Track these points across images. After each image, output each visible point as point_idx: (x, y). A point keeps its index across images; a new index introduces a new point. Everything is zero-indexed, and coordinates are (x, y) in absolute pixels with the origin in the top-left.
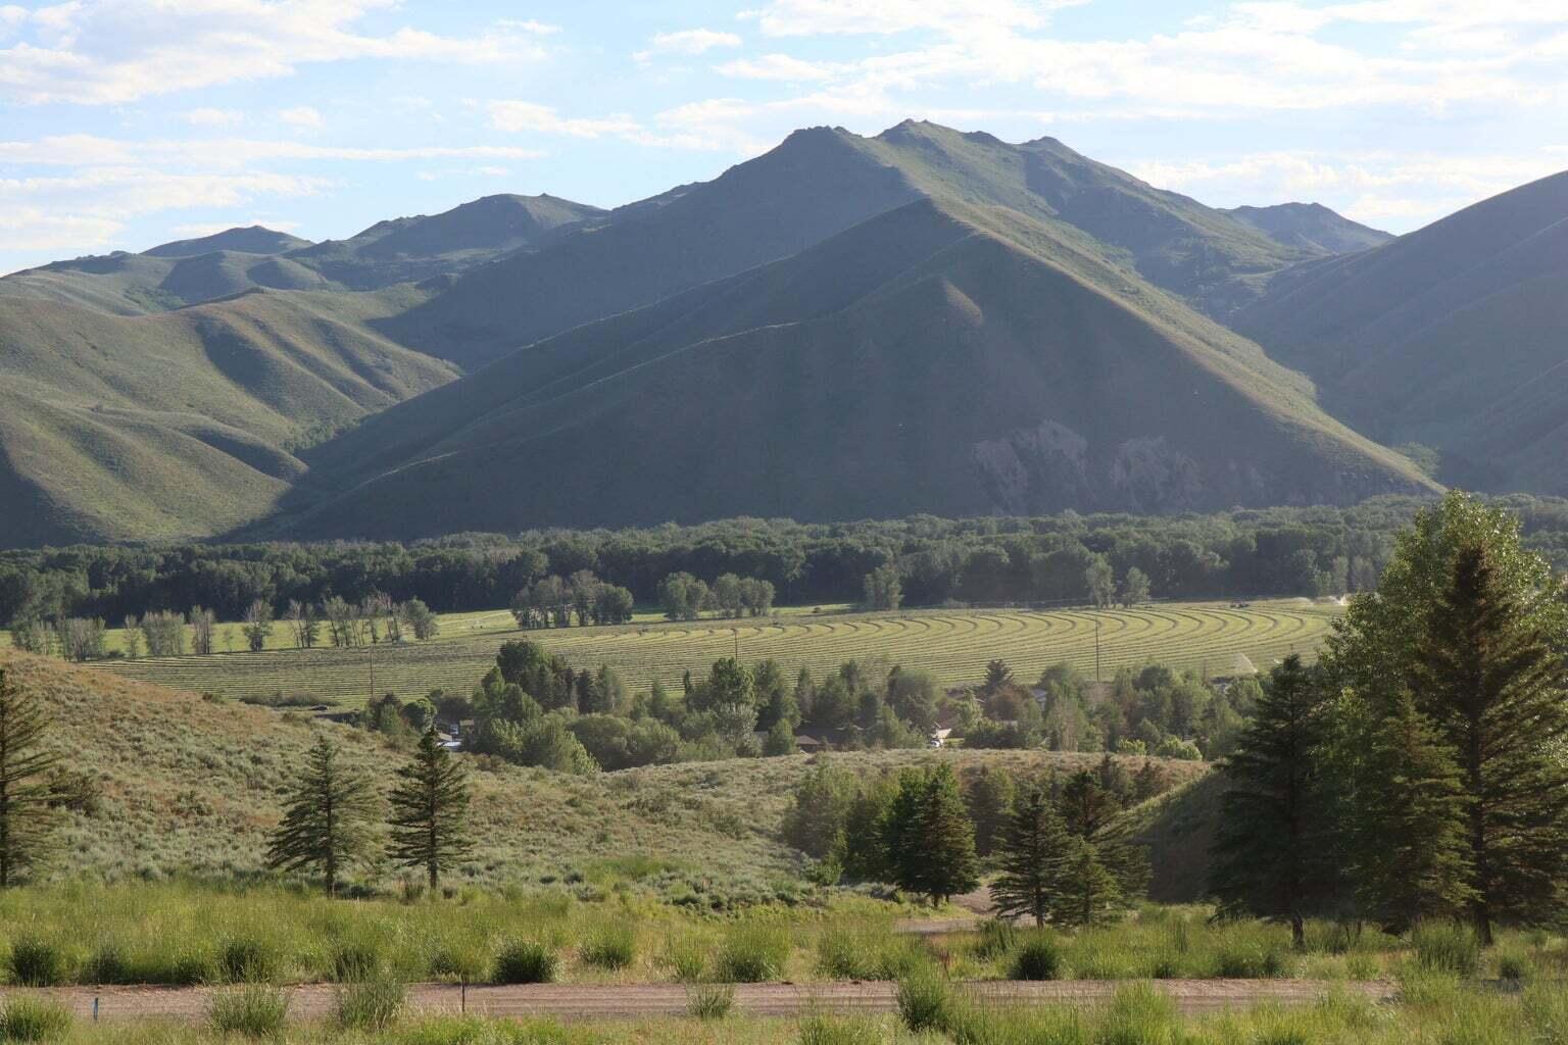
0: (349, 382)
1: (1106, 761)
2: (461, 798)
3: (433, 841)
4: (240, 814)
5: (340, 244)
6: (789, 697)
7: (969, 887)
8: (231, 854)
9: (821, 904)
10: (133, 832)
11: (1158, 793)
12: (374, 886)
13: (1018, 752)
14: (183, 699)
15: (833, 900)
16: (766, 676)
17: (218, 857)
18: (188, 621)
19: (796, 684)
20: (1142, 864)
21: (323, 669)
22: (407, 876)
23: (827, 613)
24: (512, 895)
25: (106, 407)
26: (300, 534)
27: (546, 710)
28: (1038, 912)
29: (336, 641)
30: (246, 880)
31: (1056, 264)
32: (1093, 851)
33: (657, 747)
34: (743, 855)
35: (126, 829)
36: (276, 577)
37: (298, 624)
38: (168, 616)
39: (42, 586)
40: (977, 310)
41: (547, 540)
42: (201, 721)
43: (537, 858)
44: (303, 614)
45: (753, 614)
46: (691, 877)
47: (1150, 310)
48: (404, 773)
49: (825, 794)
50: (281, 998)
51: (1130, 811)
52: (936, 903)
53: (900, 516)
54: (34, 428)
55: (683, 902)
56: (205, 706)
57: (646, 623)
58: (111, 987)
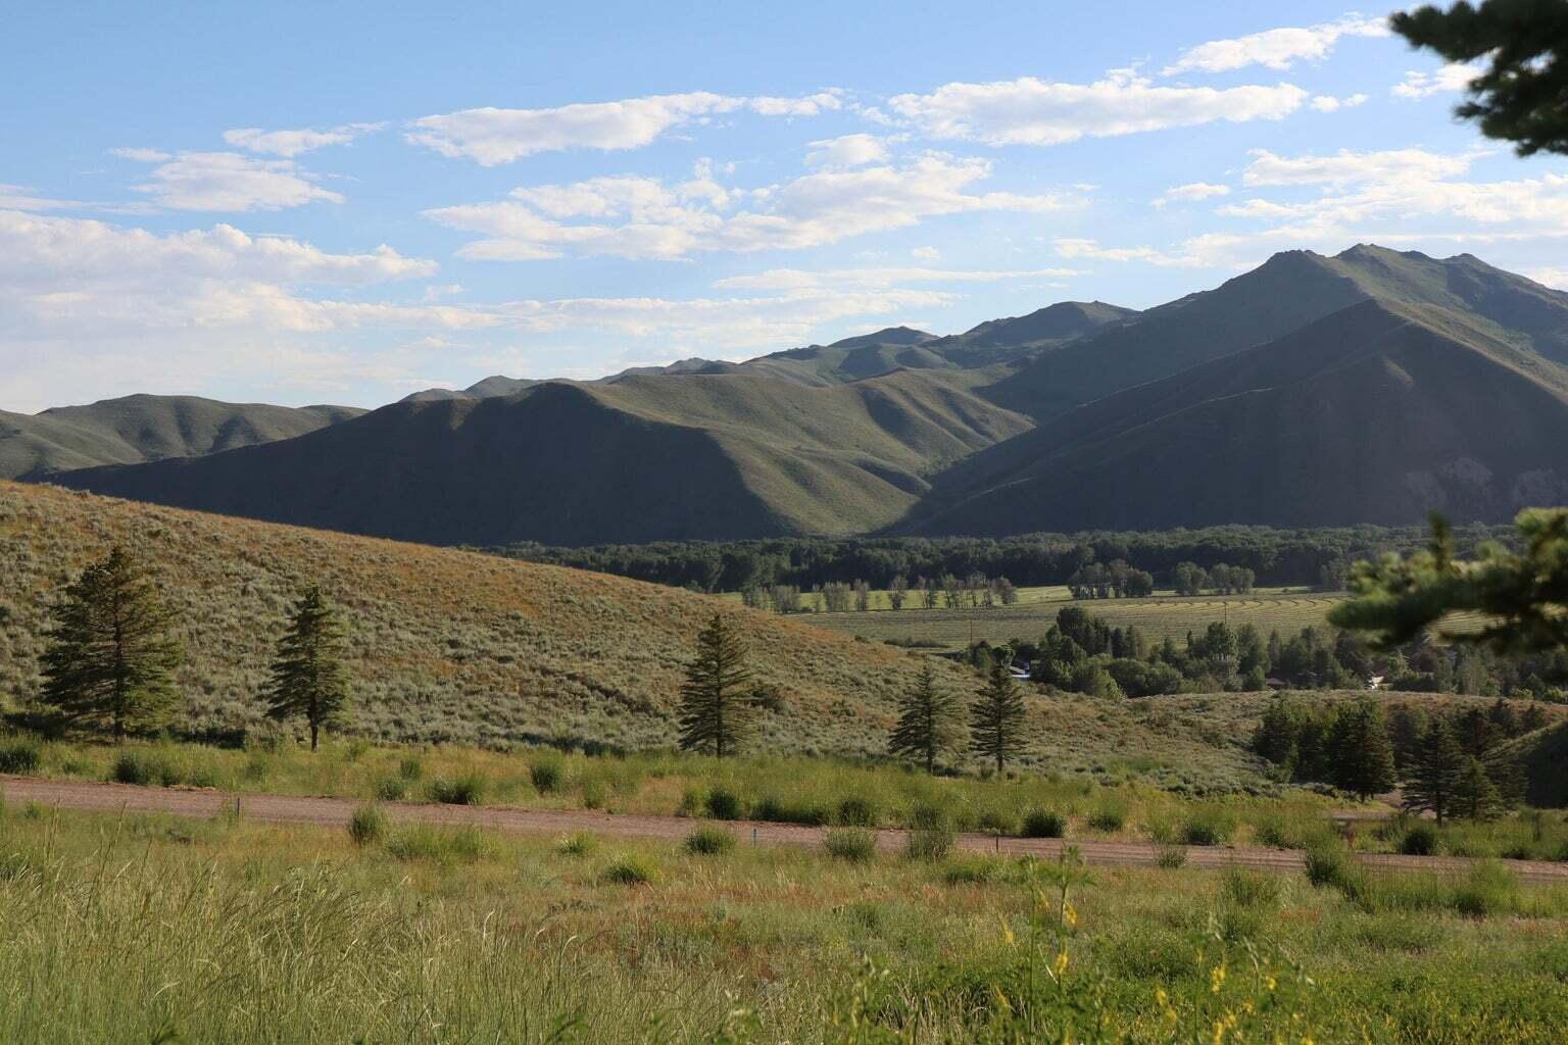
0: (960, 429)
1: (1500, 703)
2: (1020, 712)
3: (1000, 740)
4: (874, 716)
5: (957, 337)
6: (1263, 650)
7: (1388, 789)
8: (867, 743)
9: (1276, 796)
10: (804, 725)
11: (1541, 727)
12: (961, 768)
13: (1434, 695)
14: (841, 639)
15: (1285, 793)
16: (1246, 635)
17: (858, 744)
18: (852, 589)
19: (1268, 642)
20: (1521, 778)
21: (940, 623)
22: (983, 763)
23: (1294, 592)
24: (1054, 779)
25: (804, 447)
26: (924, 532)
27: (1090, 655)
28: (1438, 809)
29: (949, 604)
30: (875, 760)
31: (1470, 344)
32: (1481, 767)
33: (1167, 683)
34: (1222, 759)
35: (800, 723)
36: (911, 560)
37: (924, 592)
38: (840, 585)
39: (763, 564)
40: (1408, 378)
41: (1094, 539)
42: (853, 654)
43: (1075, 755)
44: (927, 586)
45: (1239, 592)
46: (1181, 772)
47: (1543, 377)
48: (981, 693)
49: (1284, 718)
50: (871, 838)
51: (1517, 740)
52: (1363, 799)
53: (1348, 525)
54: (759, 461)
55: (1176, 789)
56: (857, 644)
57: (1161, 597)
58: (770, 823)
